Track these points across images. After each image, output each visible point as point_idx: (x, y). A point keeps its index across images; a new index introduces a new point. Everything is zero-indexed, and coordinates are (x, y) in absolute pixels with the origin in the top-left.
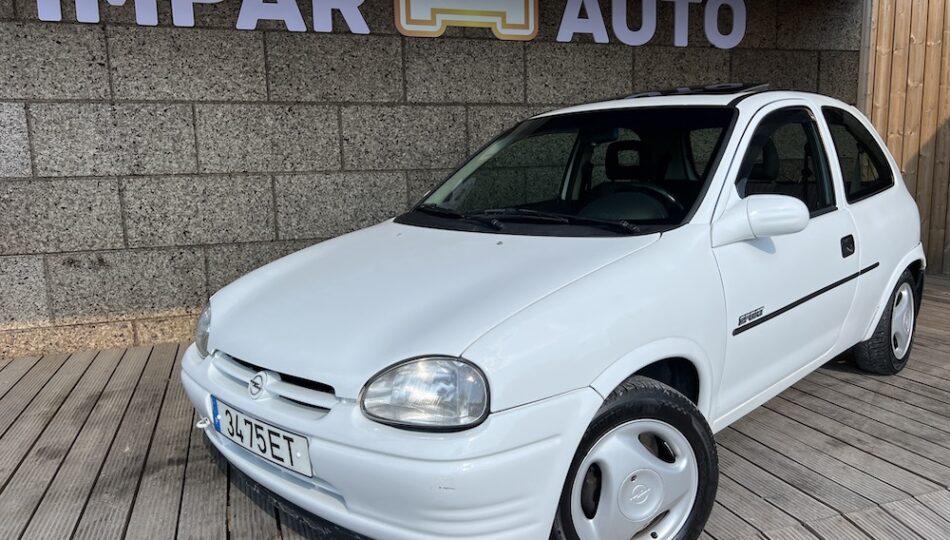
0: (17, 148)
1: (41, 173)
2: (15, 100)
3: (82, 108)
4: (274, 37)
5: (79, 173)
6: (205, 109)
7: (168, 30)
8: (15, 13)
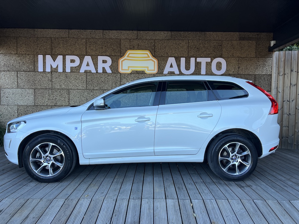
0: (32, 99)
1: (36, 105)
2: (33, 89)
3: (46, 90)
4: (88, 74)
5: (44, 105)
6: (72, 91)
7: (65, 73)
8: (34, 70)
